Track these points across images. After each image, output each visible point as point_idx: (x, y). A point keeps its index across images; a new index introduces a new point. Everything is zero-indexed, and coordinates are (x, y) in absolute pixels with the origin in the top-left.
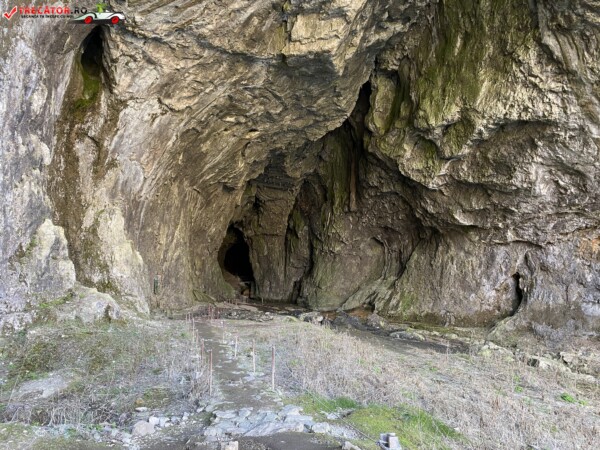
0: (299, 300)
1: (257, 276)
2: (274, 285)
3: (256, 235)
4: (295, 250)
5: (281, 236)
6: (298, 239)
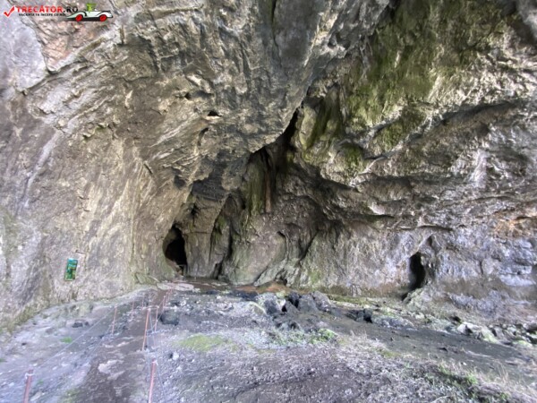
0: (220, 277)
1: (189, 261)
2: (201, 267)
3: (191, 233)
4: (218, 242)
5: (208, 233)
6: (221, 235)
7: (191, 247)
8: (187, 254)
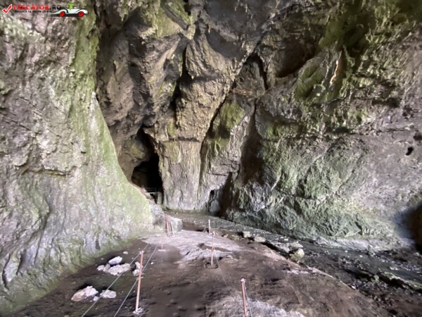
1: (167, 185)
2: (185, 195)
3: (171, 140)
4: (220, 153)
5: (198, 141)
6: (228, 137)
7: (170, 164)
8: (163, 176)
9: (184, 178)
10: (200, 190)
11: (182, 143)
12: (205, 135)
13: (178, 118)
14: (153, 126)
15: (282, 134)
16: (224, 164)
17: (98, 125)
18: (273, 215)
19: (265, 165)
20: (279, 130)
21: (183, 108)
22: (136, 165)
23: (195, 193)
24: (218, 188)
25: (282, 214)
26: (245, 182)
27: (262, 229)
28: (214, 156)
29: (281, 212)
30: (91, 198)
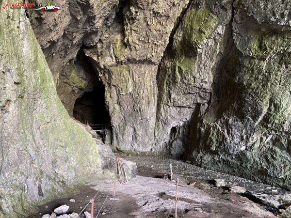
1: (116, 121)
2: (140, 132)
3: (119, 63)
4: (183, 77)
5: (154, 63)
6: (195, 56)
7: (119, 94)
8: (111, 109)
9: (136, 112)
10: (157, 127)
11: (133, 67)
12: (162, 55)
13: (127, 33)
14: (96, 46)
15: (271, 49)
16: (189, 93)
17: (31, 48)
18: (257, 159)
19: (246, 93)
20: (267, 43)
21: (132, 19)
22: (78, 96)
23: (151, 130)
24: (182, 124)
25: (269, 157)
26: (218, 116)
27: (241, 176)
28: (175, 82)
29: (268, 156)
30: (29, 137)
